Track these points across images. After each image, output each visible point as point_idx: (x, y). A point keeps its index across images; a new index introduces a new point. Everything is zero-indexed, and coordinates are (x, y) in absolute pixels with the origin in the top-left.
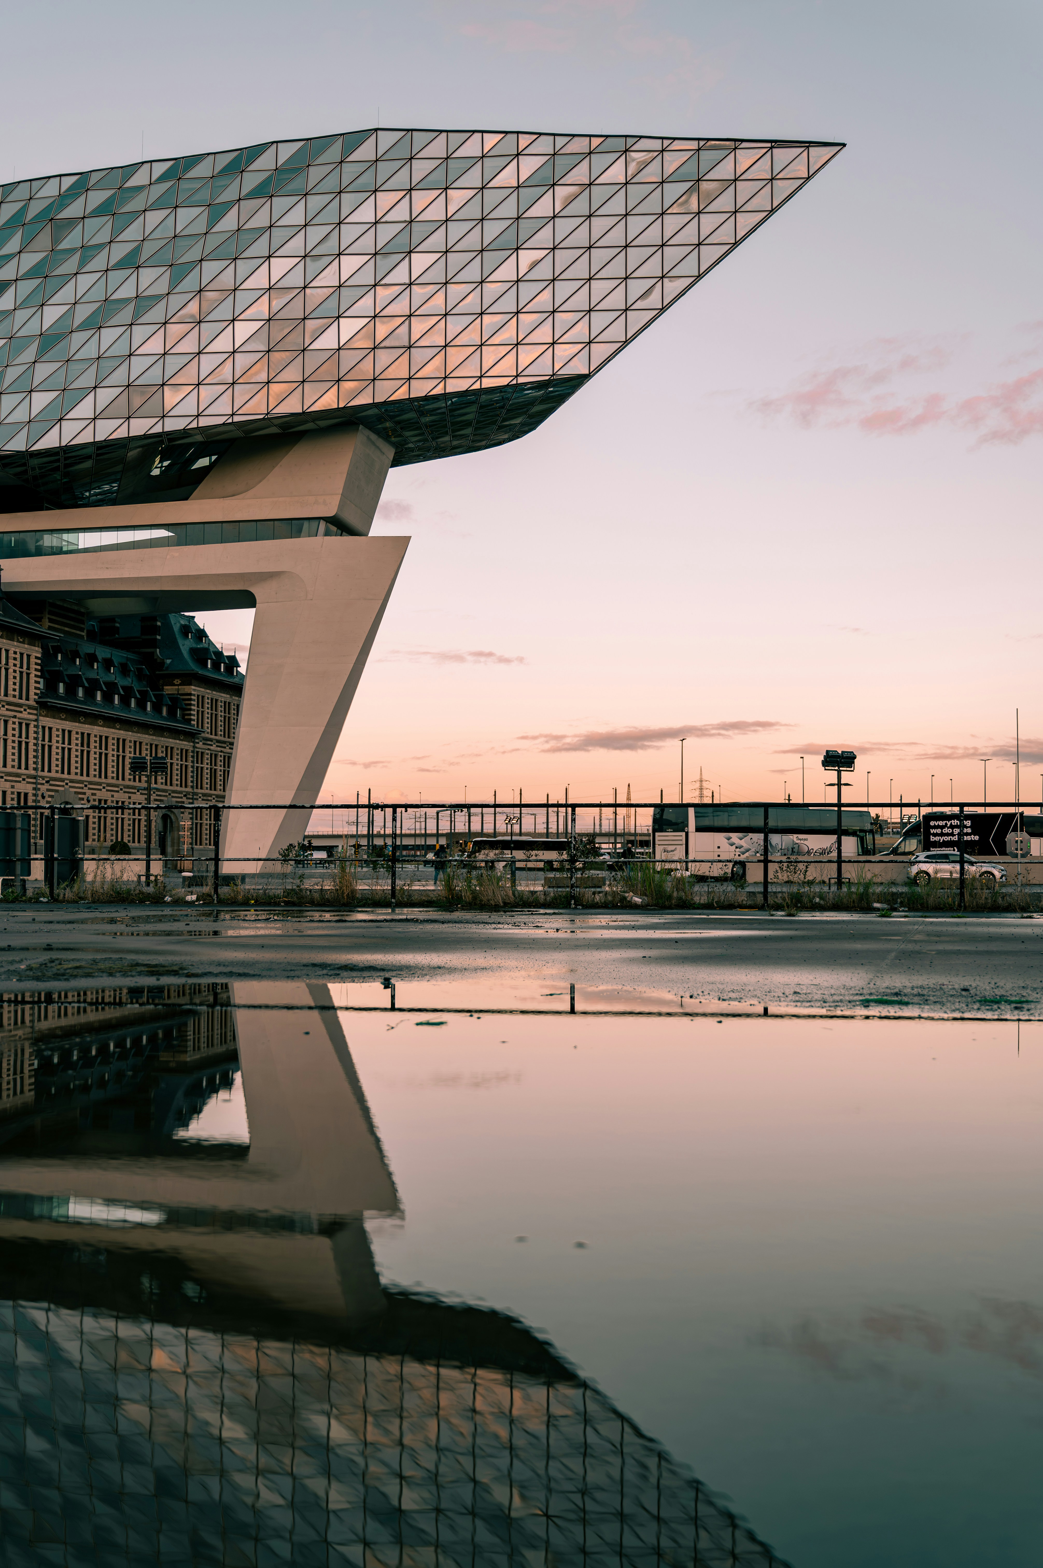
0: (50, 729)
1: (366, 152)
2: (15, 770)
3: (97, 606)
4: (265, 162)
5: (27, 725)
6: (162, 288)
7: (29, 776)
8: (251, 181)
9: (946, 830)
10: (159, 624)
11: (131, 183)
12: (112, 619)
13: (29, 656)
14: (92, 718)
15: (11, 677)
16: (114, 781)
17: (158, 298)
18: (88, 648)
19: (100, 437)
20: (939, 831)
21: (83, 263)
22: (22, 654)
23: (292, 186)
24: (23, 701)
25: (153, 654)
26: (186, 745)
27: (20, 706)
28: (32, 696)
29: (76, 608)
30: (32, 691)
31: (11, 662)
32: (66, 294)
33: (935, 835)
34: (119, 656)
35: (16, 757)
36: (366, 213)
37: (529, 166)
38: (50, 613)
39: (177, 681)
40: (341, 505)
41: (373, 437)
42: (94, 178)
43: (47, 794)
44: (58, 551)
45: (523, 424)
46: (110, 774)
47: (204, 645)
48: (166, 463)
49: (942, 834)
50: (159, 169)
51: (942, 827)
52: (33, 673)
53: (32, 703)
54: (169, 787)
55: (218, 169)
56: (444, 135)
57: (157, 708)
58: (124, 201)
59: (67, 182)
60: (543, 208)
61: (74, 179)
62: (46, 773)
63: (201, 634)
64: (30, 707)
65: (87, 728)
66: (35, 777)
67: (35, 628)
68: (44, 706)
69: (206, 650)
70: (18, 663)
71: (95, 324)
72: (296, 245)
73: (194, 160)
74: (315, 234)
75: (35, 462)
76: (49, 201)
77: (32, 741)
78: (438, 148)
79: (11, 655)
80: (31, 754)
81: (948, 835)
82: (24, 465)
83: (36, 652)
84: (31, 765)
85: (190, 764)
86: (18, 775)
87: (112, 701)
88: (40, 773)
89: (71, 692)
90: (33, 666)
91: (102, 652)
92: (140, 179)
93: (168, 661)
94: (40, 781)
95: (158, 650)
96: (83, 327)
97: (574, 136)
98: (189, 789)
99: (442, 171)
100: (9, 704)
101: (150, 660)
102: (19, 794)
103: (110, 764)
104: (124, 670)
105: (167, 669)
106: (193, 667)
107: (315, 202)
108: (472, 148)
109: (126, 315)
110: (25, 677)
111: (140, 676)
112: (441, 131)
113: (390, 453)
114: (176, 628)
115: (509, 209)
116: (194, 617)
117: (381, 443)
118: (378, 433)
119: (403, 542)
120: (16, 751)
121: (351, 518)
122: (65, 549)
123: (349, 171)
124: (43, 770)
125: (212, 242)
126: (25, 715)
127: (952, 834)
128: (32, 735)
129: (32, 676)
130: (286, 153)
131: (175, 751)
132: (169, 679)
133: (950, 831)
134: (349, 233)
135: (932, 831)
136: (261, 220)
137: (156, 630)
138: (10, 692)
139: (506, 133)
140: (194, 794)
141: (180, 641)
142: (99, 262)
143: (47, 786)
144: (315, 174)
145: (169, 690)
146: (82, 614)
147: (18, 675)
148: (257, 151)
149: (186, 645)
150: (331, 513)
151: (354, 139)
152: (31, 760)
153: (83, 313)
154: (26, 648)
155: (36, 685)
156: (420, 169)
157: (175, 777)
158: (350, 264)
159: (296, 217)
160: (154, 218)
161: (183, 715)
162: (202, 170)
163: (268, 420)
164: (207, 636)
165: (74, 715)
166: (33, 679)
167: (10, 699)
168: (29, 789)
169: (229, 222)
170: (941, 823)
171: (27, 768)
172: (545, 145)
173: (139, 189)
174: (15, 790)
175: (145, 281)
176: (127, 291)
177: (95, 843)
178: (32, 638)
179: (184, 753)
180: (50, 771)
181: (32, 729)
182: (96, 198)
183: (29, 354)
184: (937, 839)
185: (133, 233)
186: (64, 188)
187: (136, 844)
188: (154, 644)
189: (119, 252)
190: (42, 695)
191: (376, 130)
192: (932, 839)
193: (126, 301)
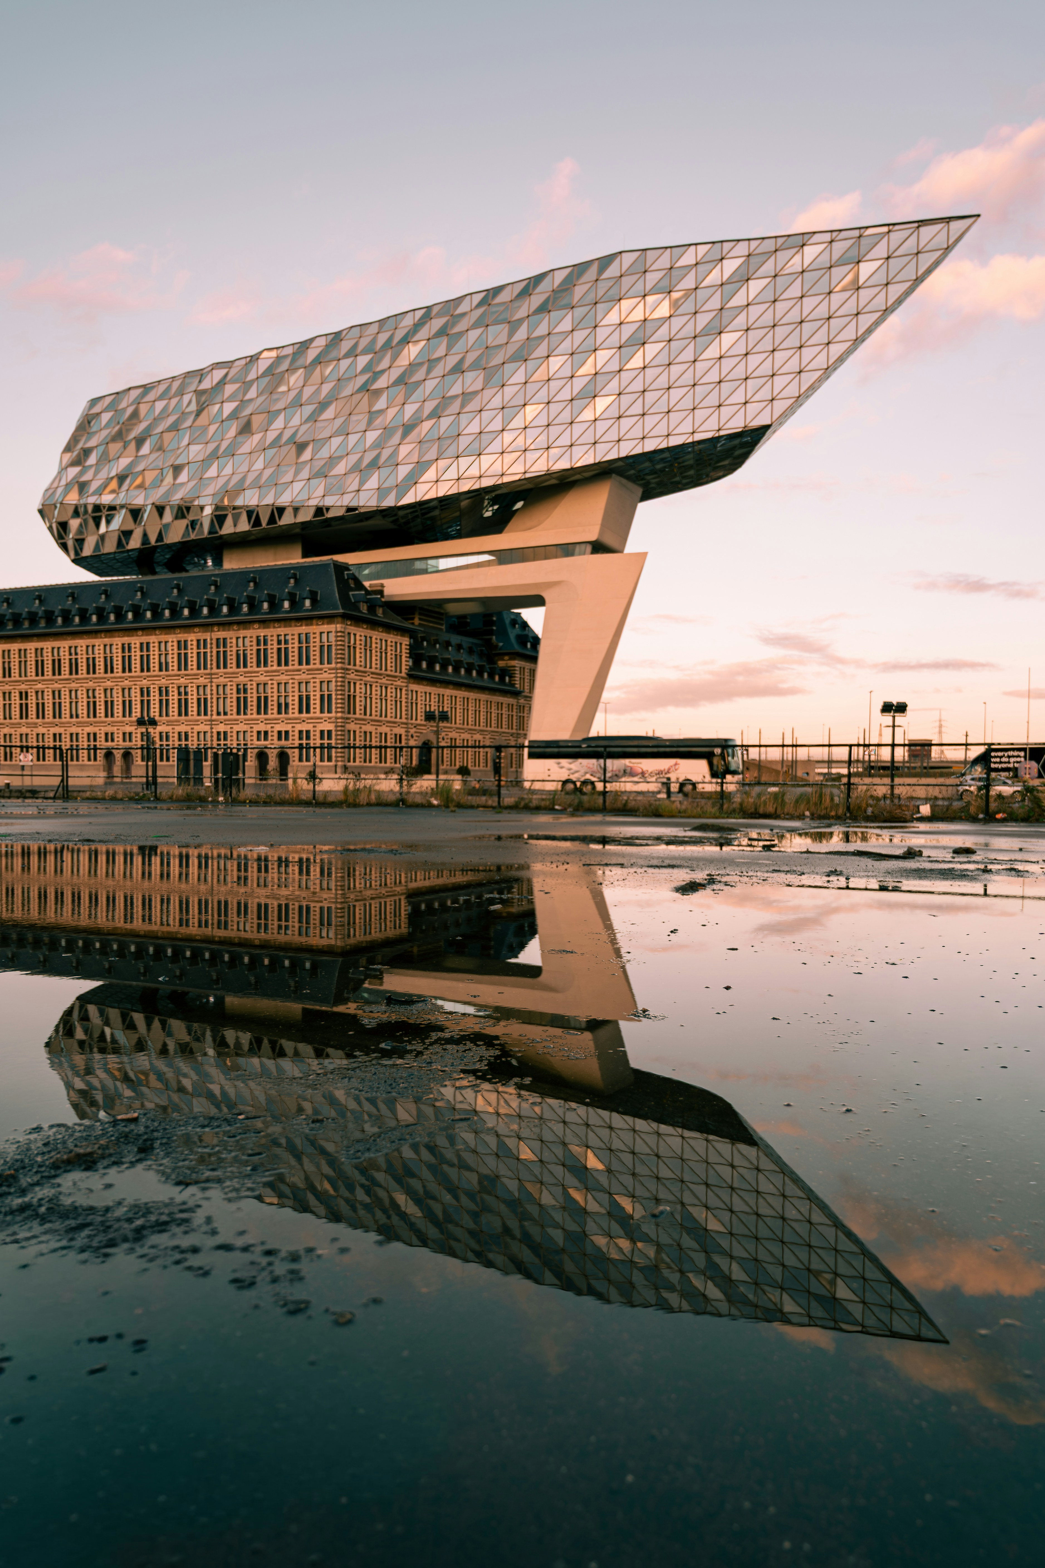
0: (416, 692)
1: (613, 271)
2: (393, 719)
3: (453, 609)
4: (545, 287)
5: (401, 690)
6: (478, 385)
7: (403, 723)
8: (536, 300)
9: (1003, 760)
10: (494, 619)
11: (459, 311)
12: (464, 617)
13: (401, 644)
14: (446, 683)
15: (389, 658)
16: (461, 726)
17: (475, 393)
18: (445, 636)
19: (441, 494)
20: (998, 760)
21: (429, 372)
22: (396, 643)
23: (564, 302)
24: (397, 674)
25: (491, 639)
26: (511, 700)
27: (395, 677)
28: (404, 670)
29: (437, 610)
30: (404, 667)
31: (389, 648)
32: (418, 395)
33: (995, 763)
34: (466, 641)
35: (394, 711)
36: (613, 317)
37: (730, 266)
38: (420, 614)
39: (506, 658)
40: (601, 532)
41: (624, 481)
42: (435, 310)
43: (415, 735)
44: (425, 571)
45: (730, 464)
46: (458, 721)
47: (526, 632)
48: (496, 507)
49: (1001, 762)
50: (477, 298)
51: (1001, 757)
52: (404, 655)
53: (403, 675)
54: (499, 730)
55: (515, 294)
56: (669, 250)
57: (491, 676)
58: (454, 324)
59: (419, 314)
60: (739, 300)
61: (423, 311)
62: (414, 721)
63: (525, 625)
64: (403, 678)
65: (441, 691)
66: (406, 724)
67: (407, 625)
68: (414, 676)
69: (527, 636)
70: (393, 648)
71: (436, 414)
72: (566, 346)
73: (498, 290)
74: (579, 336)
75: (401, 513)
76: (407, 329)
77: (404, 700)
78: (664, 261)
79: (389, 643)
80: (404, 708)
81: (1005, 763)
82: (396, 515)
83: (406, 641)
84: (404, 716)
85: (514, 714)
86: (395, 723)
87: (459, 672)
88: (410, 721)
89: (431, 666)
90: (404, 651)
91: (455, 639)
92: (464, 308)
93: (501, 644)
94: (410, 726)
95: (494, 637)
96: (429, 417)
97: (739, 241)
98: (514, 731)
99: (667, 278)
100: (388, 676)
101: (488, 644)
102: (396, 735)
103: (458, 715)
104: (471, 651)
105: (500, 649)
106: (517, 648)
107: (579, 312)
108: (688, 258)
109: (455, 407)
110: (397, 658)
111: (481, 655)
112: (666, 248)
113: (639, 491)
114: (507, 621)
115: (715, 303)
116: (520, 614)
117: (630, 485)
118: (628, 478)
119: (644, 555)
120: (393, 707)
121: (609, 540)
122: (429, 570)
123: (602, 287)
124: (412, 719)
125: (511, 349)
126: (399, 683)
127: (1009, 762)
128: (404, 696)
129: (403, 657)
130: (559, 277)
131: (504, 706)
132: (501, 655)
133: (1007, 760)
134: (601, 333)
135: (993, 760)
136: (542, 330)
137: (493, 623)
138: (389, 668)
139: (713, 243)
140: (518, 734)
141: (509, 630)
142: (438, 370)
143: (414, 730)
144: (579, 291)
145: (501, 664)
146: (442, 614)
147: (393, 656)
148: (539, 279)
149: (513, 633)
150: (593, 537)
151: (606, 261)
152: (404, 713)
153: (429, 406)
154: (399, 639)
155: (406, 663)
156: (652, 278)
157: (504, 723)
158: (603, 356)
159: (566, 325)
160: (473, 335)
161: (510, 681)
162: (504, 297)
163: (549, 475)
164: (528, 626)
165: (433, 682)
166: (404, 659)
167: (389, 673)
168: (402, 731)
169: (521, 334)
170: (1000, 754)
171: (401, 718)
172: (742, 249)
173: (463, 315)
174: (393, 733)
175: (468, 381)
176: (456, 390)
177: (449, 767)
178: (402, 631)
179: (510, 707)
180: (416, 719)
181: (404, 692)
182: (437, 324)
183: (396, 439)
184: (996, 766)
185: (460, 347)
186: (417, 318)
187: (477, 768)
188: (491, 633)
189: (452, 361)
190: (411, 669)
191: (621, 253)
192: (993, 766)
193: (455, 397)
